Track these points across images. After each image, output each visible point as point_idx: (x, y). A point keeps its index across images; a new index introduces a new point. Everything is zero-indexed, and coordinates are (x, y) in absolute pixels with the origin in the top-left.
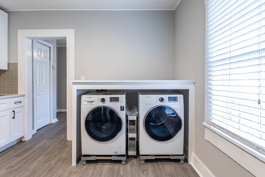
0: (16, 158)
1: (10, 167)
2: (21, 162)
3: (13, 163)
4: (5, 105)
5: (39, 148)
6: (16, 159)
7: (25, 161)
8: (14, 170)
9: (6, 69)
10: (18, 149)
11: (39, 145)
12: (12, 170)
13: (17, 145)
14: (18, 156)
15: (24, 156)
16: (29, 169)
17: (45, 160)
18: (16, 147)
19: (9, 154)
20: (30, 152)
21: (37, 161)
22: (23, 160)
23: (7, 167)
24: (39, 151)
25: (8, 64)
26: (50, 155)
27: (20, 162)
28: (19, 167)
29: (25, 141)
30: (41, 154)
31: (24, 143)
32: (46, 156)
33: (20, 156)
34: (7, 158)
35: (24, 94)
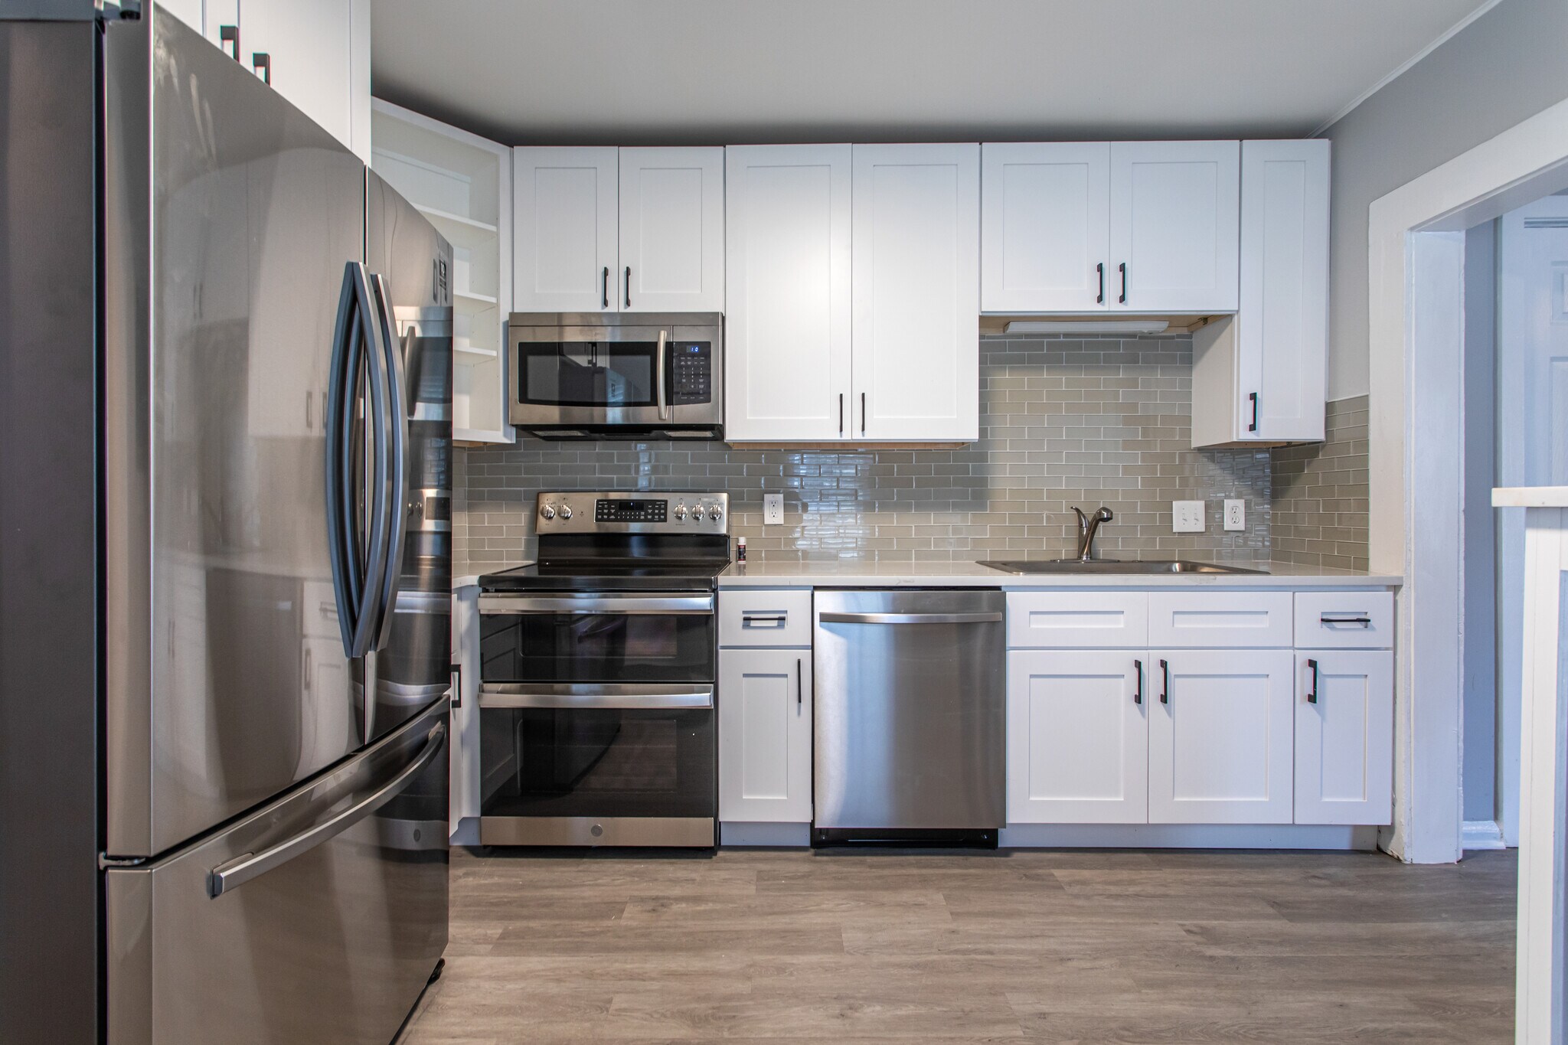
0: (1271, 911)
1: (1204, 932)
2: (1269, 943)
3: (1235, 925)
4: (1263, 623)
5: (1432, 941)
6: (1268, 917)
7: (1286, 952)
8: (1204, 957)
9: (1319, 435)
10: (1327, 877)
11: (1451, 924)
12: (1197, 948)
13: (1345, 858)
14: (1284, 908)
15: (1312, 928)
16: (1255, 1003)
17: (1382, 1026)
18: (1325, 865)
19: (1262, 877)
20: (1361, 929)
21: (1336, 997)
22: (1285, 940)
23: (1196, 926)
24: (1410, 958)
25: (1330, 407)
26: (1439, 1026)
27: (1261, 942)
28: (1233, 959)
29: (1398, 859)
30: (1395, 983)
31: (1384, 871)
32: (1409, 1013)
33: (1291, 918)
34: (1241, 890)
35: (1395, 574)
